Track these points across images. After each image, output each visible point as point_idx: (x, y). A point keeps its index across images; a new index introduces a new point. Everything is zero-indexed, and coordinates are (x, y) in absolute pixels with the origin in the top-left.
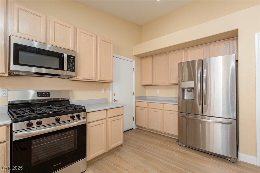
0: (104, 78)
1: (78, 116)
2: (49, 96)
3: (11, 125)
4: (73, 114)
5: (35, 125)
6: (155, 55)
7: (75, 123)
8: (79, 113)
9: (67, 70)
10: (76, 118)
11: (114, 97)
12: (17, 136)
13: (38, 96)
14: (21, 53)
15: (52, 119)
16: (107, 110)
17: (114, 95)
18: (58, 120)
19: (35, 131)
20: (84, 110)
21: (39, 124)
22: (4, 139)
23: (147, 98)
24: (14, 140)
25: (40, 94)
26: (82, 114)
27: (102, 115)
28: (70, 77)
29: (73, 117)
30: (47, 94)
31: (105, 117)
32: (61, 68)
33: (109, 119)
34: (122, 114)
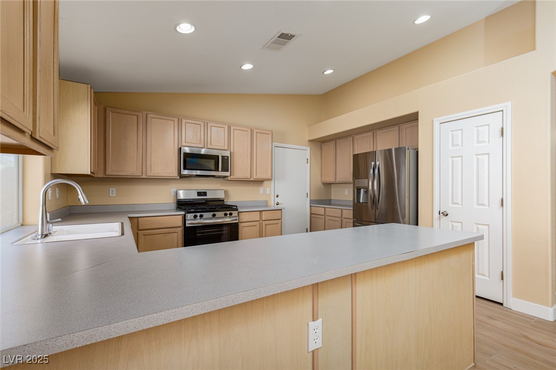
0: (260, 176)
1: (231, 214)
2: (206, 196)
3: (185, 215)
4: (227, 212)
5: (198, 217)
6: (339, 138)
7: (228, 220)
8: (232, 212)
9: (222, 171)
10: (228, 216)
11: (277, 200)
12: (189, 223)
13: (198, 196)
14: (188, 159)
15: (210, 214)
16: (261, 211)
17: (277, 197)
18: (214, 215)
19: (199, 221)
20: (237, 210)
21: (201, 216)
22: (181, 225)
23: (332, 203)
24: (187, 225)
25: (199, 194)
26: (235, 213)
27: (256, 216)
28: (225, 177)
29: (226, 215)
30: (205, 194)
31: (258, 219)
32: (217, 169)
33: (263, 222)
34: (280, 218)
